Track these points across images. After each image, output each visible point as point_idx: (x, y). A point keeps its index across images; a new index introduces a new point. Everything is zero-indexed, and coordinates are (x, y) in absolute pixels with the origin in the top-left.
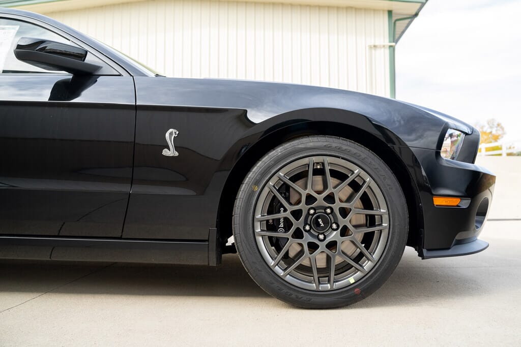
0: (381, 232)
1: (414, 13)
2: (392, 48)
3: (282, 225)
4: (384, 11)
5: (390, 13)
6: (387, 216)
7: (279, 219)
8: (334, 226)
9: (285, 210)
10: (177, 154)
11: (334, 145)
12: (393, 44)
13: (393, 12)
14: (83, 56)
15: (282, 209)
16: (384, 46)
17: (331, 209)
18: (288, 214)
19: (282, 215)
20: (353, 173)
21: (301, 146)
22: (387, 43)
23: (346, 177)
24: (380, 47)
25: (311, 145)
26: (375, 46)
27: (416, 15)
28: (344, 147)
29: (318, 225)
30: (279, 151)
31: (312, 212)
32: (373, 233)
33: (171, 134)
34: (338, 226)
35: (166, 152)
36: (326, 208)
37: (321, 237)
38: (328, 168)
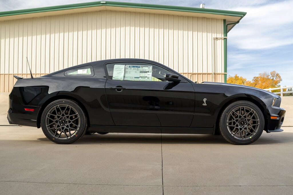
0: (258, 125)
1: (237, 21)
2: (225, 39)
3: (232, 123)
4: (221, 19)
5: (225, 21)
6: (259, 121)
7: (232, 122)
8: (246, 124)
9: (234, 119)
10: (206, 105)
11: (247, 103)
12: (226, 37)
13: (226, 20)
14: (177, 77)
15: (233, 119)
16: (221, 38)
17: (245, 119)
18: (235, 121)
19: (233, 121)
20: (251, 110)
21: (238, 103)
22: (223, 37)
23: (249, 111)
24: (219, 39)
25: (241, 103)
26: (217, 38)
27: (238, 22)
28: (249, 104)
29: (241, 123)
30: (232, 104)
31: (240, 120)
32: (256, 125)
33: (205, 100)
34: (247, 124)
35: (203, 104)
36: (243, 119)
37: (242, 126)
38: (245, 109)
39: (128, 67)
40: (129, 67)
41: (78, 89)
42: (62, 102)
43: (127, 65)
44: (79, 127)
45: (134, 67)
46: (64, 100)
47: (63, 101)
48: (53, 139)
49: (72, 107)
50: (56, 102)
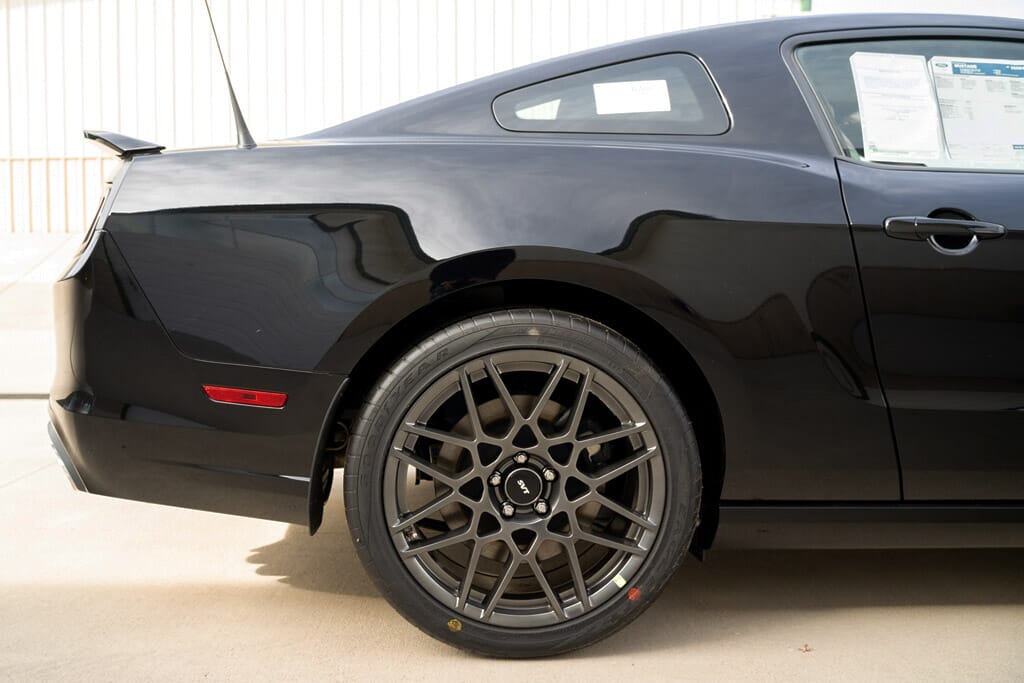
39: (949, 70)
40: (956, 71)
41: (645, 229)
42: (523, 334)
43: (936, 59)
44: (649, 528)
45: (987, 71)
46: (532, 322)
47: (532, 325)
48: (450, 624)
49: (601, 377)
50: (478, 336)
